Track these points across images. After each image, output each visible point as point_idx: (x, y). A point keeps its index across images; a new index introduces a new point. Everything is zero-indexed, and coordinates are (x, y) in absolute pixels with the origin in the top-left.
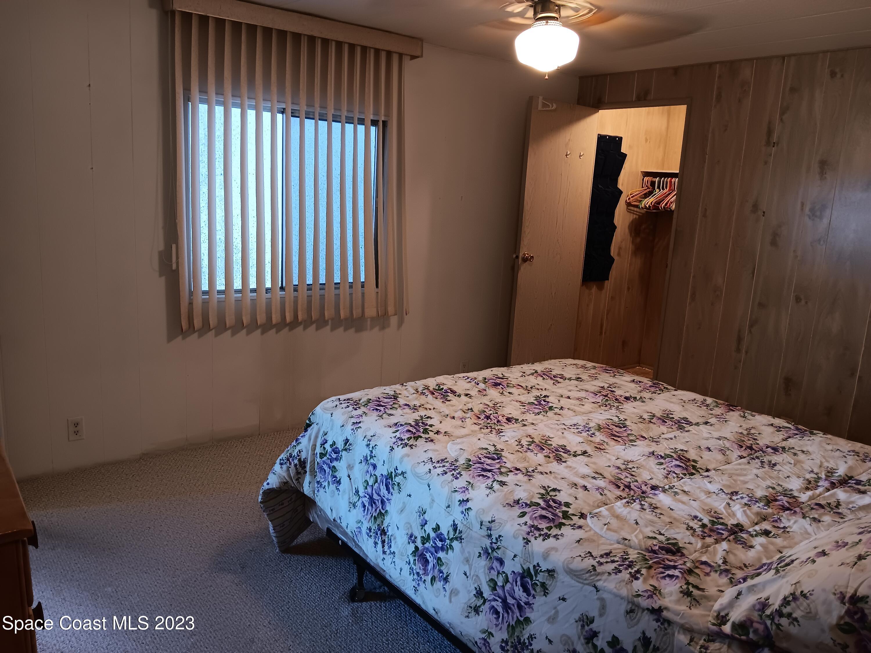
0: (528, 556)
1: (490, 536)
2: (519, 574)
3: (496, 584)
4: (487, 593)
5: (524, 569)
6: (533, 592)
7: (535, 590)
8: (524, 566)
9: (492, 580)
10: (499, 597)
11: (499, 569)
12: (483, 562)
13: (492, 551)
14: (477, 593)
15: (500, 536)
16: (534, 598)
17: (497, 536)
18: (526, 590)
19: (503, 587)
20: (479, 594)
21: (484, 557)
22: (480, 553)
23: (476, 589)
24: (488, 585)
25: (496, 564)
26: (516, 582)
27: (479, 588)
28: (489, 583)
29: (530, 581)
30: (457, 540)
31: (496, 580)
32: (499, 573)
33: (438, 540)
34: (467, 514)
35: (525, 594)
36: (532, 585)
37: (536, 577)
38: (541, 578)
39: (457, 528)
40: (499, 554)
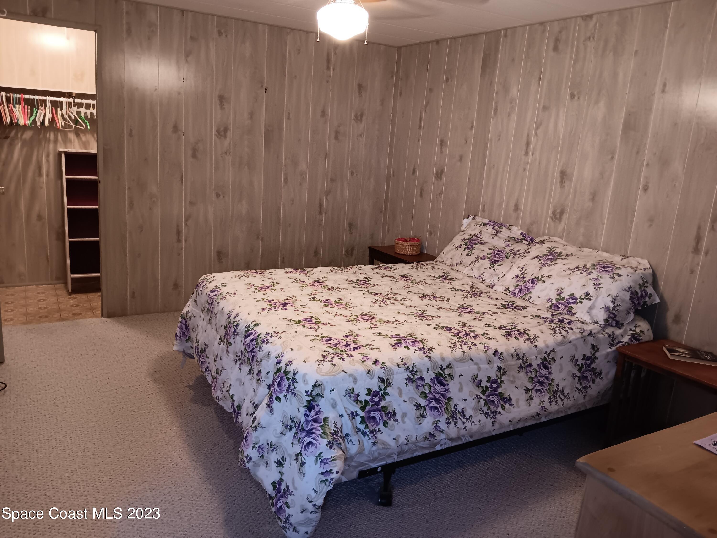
0: (435, 364)
1: (407, 368)
2: (434, 378)
3: (425, 393)
4: (423, 402)
5: (436, 374)
6: (446, 383)
7: (446, 381)
8: (435, 372)
9: (422, 393)
10: (432, 399)
11: (422, 384)
12: (411, 387)
13: (413, 376)
14: (417, 407)
15: (414, 364)
16: (448, 385)
17: (412, 365)
18: (442, 384)
19: (430, 392)
20: (418, 406)
21: (410, 384)
22: (406, 383)
23: (415, 405)
24: (421, 397)
25: (419, 382)
26: (435, 384)
27: (417, 403)
28: (421, 396)
29: (441, 378)
30: (388, 387)
31: (424, 391)
32: (423, 386)
33: (374, 398)
34: (385, 366)
35: (442, 387)
36: (444, 379)
37: (444, 373)
38: (447, 372)
39: (384, 379)
40: (418, 375)
